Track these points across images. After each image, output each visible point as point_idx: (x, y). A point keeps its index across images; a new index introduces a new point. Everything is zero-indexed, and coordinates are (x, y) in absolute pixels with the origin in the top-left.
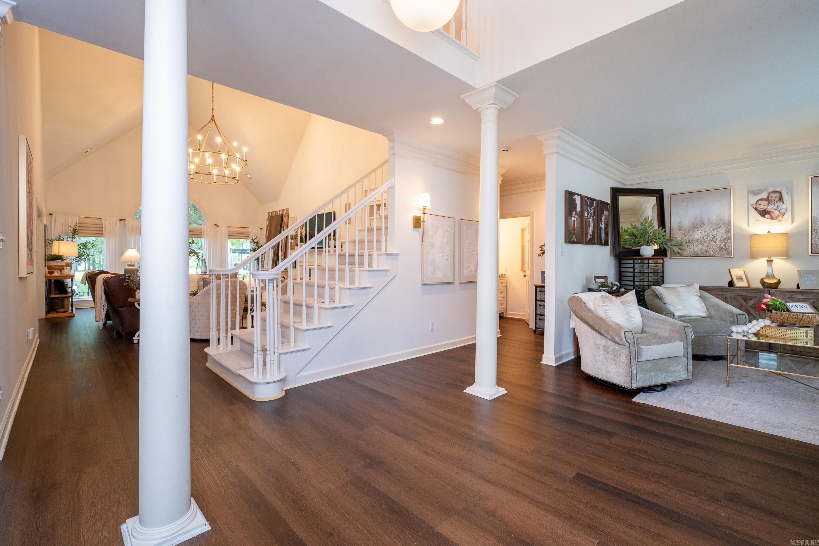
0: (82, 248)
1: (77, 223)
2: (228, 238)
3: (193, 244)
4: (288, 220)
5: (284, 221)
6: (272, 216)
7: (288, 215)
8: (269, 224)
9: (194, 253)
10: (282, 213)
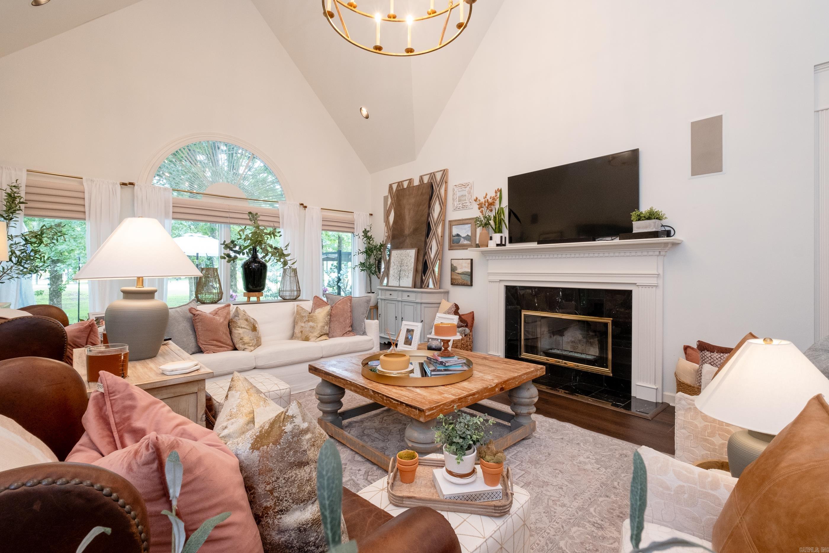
0: (32, 243)
1: (19, 183)
2: (323, 230)
3: (275, 236)
4: (446, 191)
5: (436, 194)
6: (400, 189)
7: (446, 182)
8: (392, 203)
9: (279, 253)
10: (429, 179)
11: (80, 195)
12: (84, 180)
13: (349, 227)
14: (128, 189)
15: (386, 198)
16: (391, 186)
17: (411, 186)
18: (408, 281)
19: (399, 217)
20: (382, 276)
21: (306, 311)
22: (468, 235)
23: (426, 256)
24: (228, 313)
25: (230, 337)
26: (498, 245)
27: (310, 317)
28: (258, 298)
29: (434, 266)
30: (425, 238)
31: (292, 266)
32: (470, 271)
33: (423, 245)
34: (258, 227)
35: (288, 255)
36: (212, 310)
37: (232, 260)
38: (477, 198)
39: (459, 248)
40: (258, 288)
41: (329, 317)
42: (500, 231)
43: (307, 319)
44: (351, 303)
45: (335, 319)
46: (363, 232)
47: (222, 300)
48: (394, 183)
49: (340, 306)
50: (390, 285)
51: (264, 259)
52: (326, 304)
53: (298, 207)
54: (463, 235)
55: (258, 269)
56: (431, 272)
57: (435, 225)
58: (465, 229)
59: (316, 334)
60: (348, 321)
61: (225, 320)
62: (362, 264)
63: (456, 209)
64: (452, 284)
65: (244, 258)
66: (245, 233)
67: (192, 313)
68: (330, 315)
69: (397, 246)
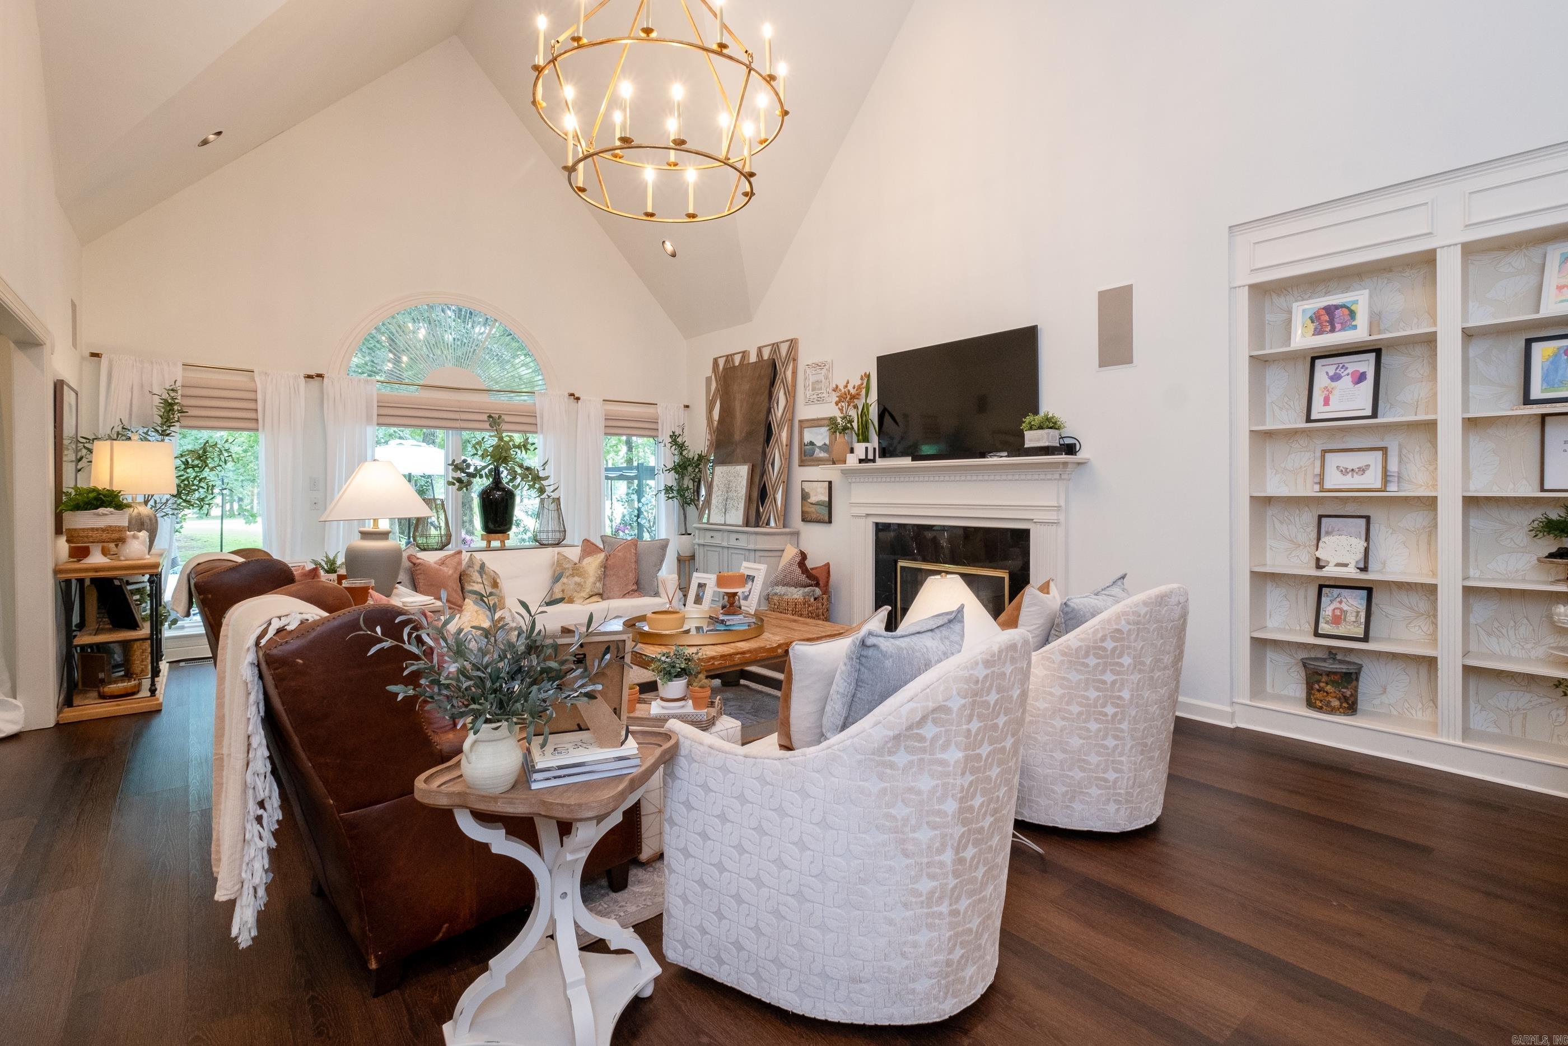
0: (193, 467)
1: (178, 384)
2: (606, 434)
3: (527, 449)
4: (794, 373)
5: (781, 377)
6: (728, 366)
7: (794, 360)
8: (717, 390)
9: (533, 477)
10: (770, 353)
11: (251, 396)
12: (256, 375)
13: (649, 428)
14: (315, 383)
15: (708, 380)
16: (716, 361)
17: (746, 362)
18: (736, 516)
19: (726, 412)
20: (702, 507)
21: (569, 561)
22: (825, 444)
23: (765, 476)
24: (460, 563)
25: (461, 595)
26: (861, 461)
27: (576, 570)
28: (503, 542)
29: (775, 492)
30: (764, 446)
31: (552, 494)
32: (827, 499)
33: (760, 458)
34: (501, 439)
35: (547, 478)
36: (438, 559)
37: (463, 484)
38: (837, 387)
39: (813, 463)
40: (502, 528)
41: (603, 570)
42: (866, 439)
43: (570, 572)
44: (636, 549)
45: (612, 573)
46: (671, 436)
47: (450, 546)
48: (720, 357)
49: (620, 554)
50: (711, 521)
51: (511, 484)
52: (601, 550)
53: (566, 400)
54: (819, 443)
55: (503, 499)
56: (771, 502)
57: (778, 426)
58: (821, 434)
59: (584, 594)
60: (631, 576)
61: (455, 572)
62: (668, 489)
63: (809, 402)
64: (803, 520)
65: (480, 484)
66: (483, 448)
67: (412, 562)
68: (605, 567)
69: (725, 459)
